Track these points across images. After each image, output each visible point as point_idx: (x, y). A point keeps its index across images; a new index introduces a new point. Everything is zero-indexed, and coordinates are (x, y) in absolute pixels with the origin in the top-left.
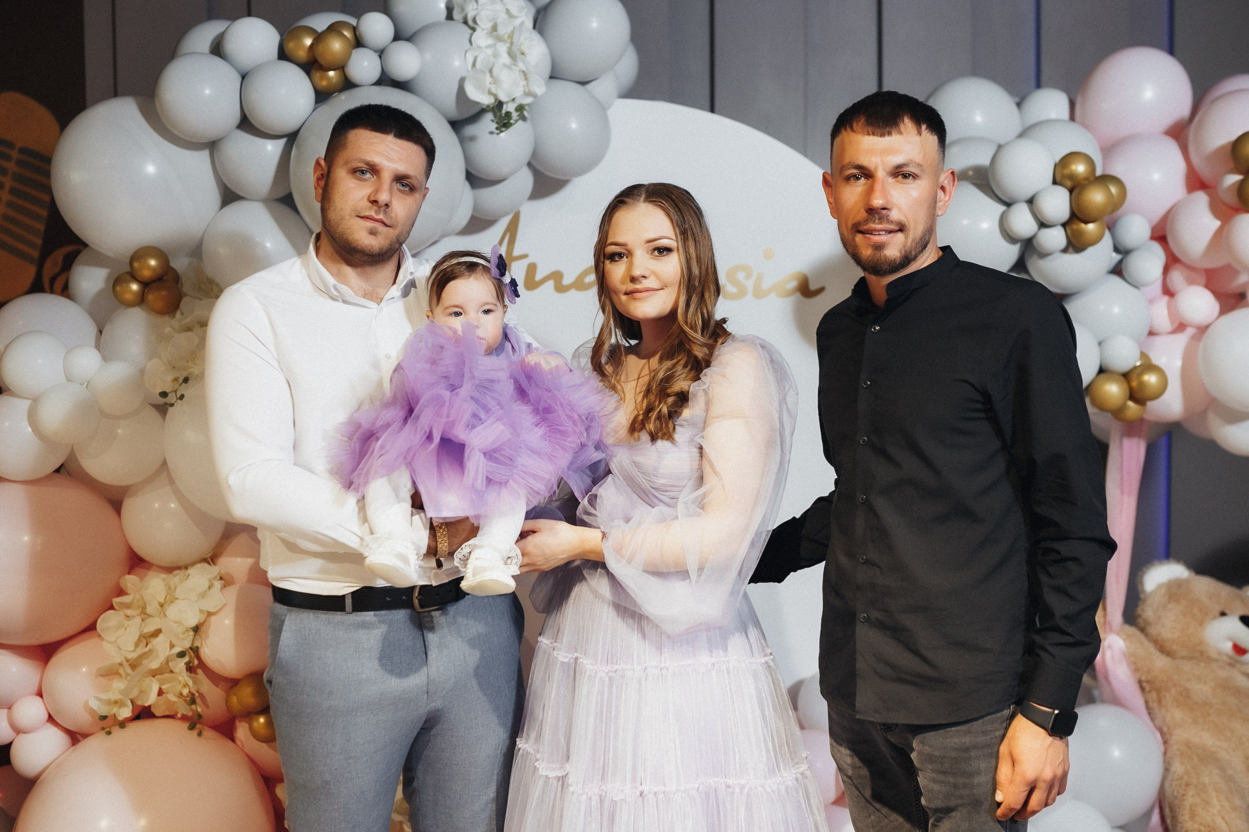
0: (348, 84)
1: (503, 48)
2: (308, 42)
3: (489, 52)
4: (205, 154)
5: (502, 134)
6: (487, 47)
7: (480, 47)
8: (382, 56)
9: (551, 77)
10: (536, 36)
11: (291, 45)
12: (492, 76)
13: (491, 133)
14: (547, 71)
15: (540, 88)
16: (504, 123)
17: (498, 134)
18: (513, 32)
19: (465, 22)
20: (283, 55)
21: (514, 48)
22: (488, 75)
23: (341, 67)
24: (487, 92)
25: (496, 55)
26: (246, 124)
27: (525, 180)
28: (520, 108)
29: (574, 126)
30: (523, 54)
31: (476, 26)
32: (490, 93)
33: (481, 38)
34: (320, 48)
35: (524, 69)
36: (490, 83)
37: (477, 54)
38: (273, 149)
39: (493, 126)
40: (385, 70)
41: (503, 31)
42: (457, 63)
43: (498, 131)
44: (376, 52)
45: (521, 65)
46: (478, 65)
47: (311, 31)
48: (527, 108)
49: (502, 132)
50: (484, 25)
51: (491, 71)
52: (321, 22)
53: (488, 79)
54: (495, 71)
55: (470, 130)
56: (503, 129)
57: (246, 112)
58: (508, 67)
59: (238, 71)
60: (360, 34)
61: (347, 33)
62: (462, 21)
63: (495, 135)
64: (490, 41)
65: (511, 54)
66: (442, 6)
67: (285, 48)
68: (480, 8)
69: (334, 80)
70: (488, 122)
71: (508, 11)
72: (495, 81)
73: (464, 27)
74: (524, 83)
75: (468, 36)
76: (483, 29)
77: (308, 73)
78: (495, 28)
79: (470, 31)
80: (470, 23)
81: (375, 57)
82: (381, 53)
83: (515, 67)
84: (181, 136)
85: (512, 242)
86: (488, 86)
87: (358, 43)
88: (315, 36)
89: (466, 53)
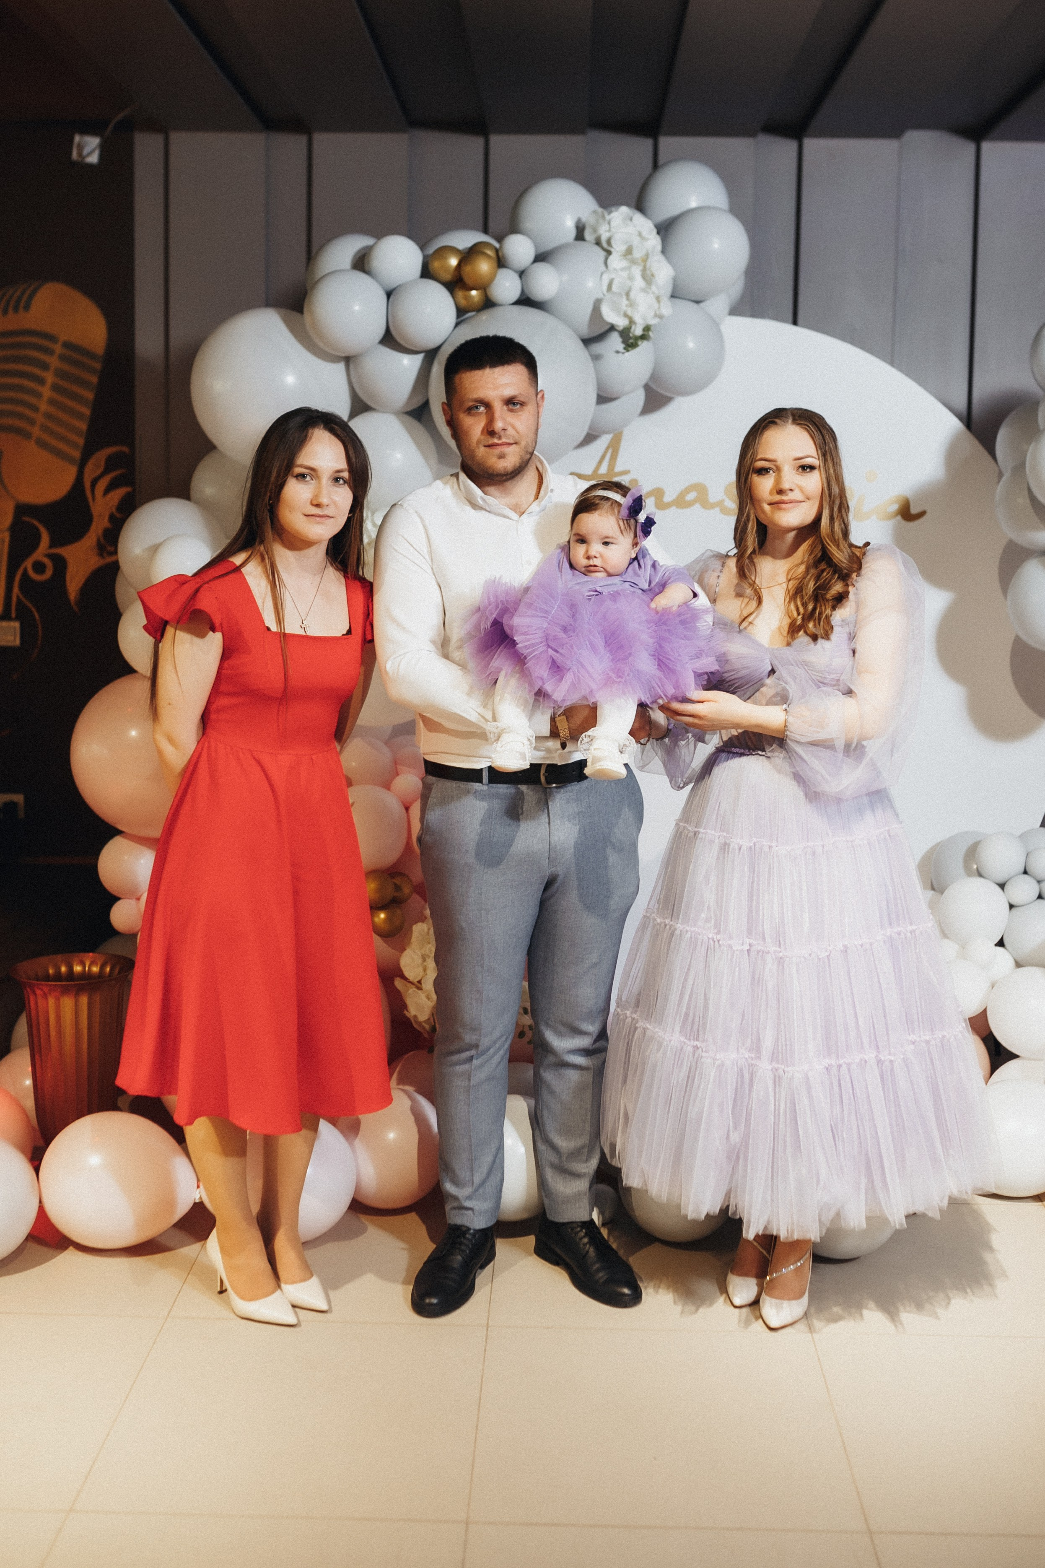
0: (488, 304)
1: (637, 271)
2: (454, 262)
3: (625, 274)
4: (341, 366)
5: (627, 354)
6: (623, 269)
7: (615, 269)
8: (523, 277)
9: (672, 296)
10: (661, 257)
11: (436, 265)
12: (628, 299)
13: (617, 352)
14: (669, 291)
15: (667, 309)
16: (630, 342)
17: (623, 353)
18: (647, 255)
19: (598, 243)
20: (426, 273)
21: (648, 272)
22: (624, 298)
23: (484, 288)
24: (622, 313)
25: (631, 278)
26: (389, 339)
27: (639, 398)
28: (647, 329)
29: (691, 345)
30: (653, 275)
31: (612, 250)
32: (626, 315)
33: (615, 261)
34: (467, 269)
35: (656, 292)
36: (626, 306)
37: (613, 276)
38: (410, 364)
39: (621, 347)
40: (525, 289)
41: (638, 254)
42: (590, 284)
43: (624, 351)
44: (516, 272)
45: (654, 288)
46: (615, 288)
47: (453, 250)
48: (652, 328)
49: (628, 351)
50: (618, 248)
51: (627, 295)
52: (464, 239)
53: (625, 302)
54: (632, 294)
55: (597, 348)
56: (630, 349)
57: (392, 329)
58: (643, 290)
59: (383, 288)
60: (503, 257)
61: (490, 252)
62: (594, 242)
63: (620, 355)
64: (624, 264)
65: (644, 277)
66: (570, 224)
67: (430, 266)
68: (613, 230)
69: (476, 300)
70: (615, 341)
71: (640, 234)
72: (632, 304)
73: (597, 248)
74: (656, 306)
75: (602, 259)
76: (617, 252)
77: (452, 291)
78: (629, 251)
79: (603, 254)
80: (605, 245)
81: (515, 277)
82: (522, 274)
83: (648, 290)
84: (327, 349)
85: (614, 458)
86: (624, 308)
87: (501, 262)
88: (460, 257)
89: (601, 276)
